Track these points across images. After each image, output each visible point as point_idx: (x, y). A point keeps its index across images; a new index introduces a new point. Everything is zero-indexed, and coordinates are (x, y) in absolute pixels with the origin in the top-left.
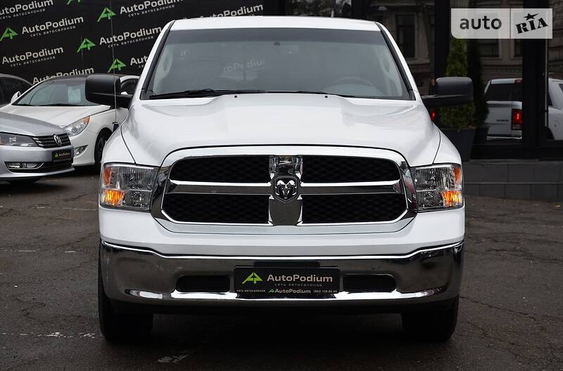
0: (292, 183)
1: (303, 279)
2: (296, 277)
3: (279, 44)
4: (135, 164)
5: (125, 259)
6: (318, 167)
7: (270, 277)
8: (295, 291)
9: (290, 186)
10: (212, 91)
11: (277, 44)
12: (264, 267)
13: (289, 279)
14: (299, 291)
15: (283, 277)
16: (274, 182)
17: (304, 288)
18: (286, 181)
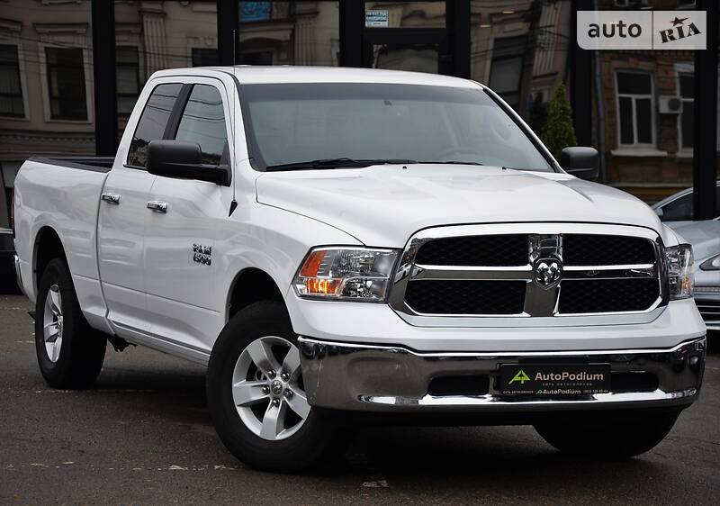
0: (555, 265)
1: (572, 377)
2: (565, 375)
3: (390, 104)
4: (365, 246)
5: (363, 359)
6: (580, 247)
7: (539, 376)
8: (564, 392)
9: (553, 269)
10: (350, 161)
11: (388, 103)
12: (532, 364)
13: (558, 377)
14: (568, 392)
15: (552, 375)
16: (535, 265)
17: (573, 388)
18: (549, 263)
